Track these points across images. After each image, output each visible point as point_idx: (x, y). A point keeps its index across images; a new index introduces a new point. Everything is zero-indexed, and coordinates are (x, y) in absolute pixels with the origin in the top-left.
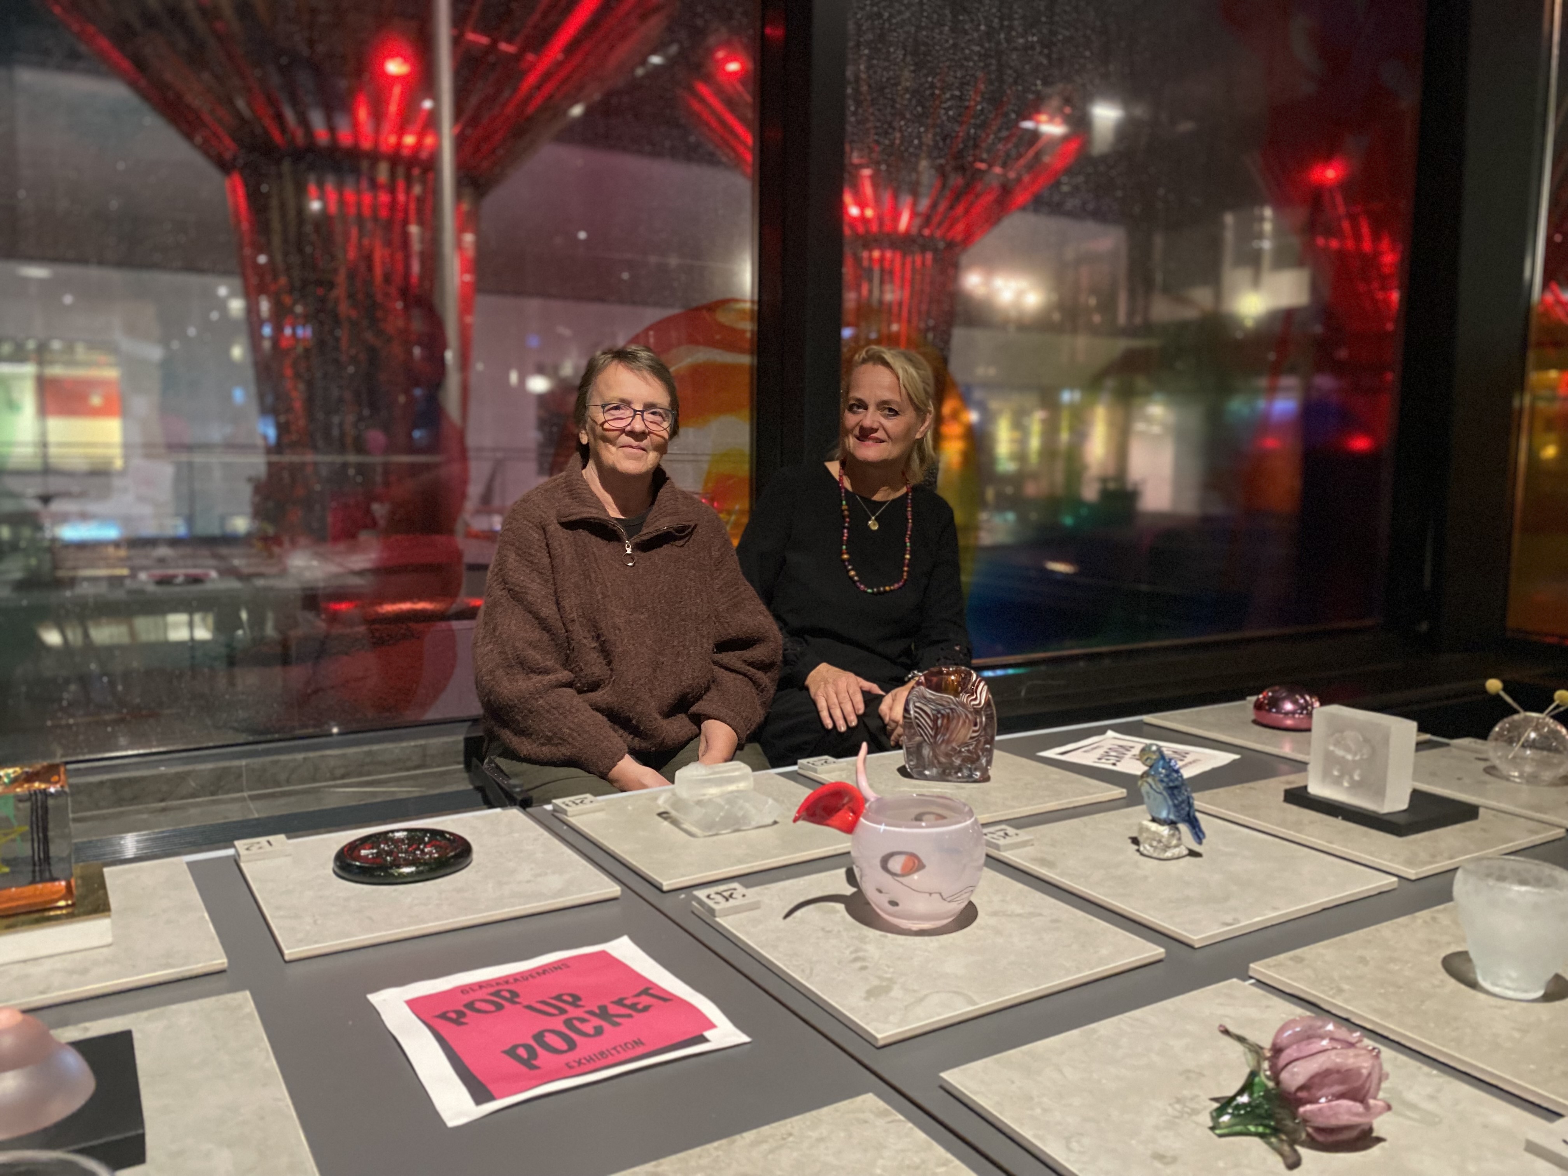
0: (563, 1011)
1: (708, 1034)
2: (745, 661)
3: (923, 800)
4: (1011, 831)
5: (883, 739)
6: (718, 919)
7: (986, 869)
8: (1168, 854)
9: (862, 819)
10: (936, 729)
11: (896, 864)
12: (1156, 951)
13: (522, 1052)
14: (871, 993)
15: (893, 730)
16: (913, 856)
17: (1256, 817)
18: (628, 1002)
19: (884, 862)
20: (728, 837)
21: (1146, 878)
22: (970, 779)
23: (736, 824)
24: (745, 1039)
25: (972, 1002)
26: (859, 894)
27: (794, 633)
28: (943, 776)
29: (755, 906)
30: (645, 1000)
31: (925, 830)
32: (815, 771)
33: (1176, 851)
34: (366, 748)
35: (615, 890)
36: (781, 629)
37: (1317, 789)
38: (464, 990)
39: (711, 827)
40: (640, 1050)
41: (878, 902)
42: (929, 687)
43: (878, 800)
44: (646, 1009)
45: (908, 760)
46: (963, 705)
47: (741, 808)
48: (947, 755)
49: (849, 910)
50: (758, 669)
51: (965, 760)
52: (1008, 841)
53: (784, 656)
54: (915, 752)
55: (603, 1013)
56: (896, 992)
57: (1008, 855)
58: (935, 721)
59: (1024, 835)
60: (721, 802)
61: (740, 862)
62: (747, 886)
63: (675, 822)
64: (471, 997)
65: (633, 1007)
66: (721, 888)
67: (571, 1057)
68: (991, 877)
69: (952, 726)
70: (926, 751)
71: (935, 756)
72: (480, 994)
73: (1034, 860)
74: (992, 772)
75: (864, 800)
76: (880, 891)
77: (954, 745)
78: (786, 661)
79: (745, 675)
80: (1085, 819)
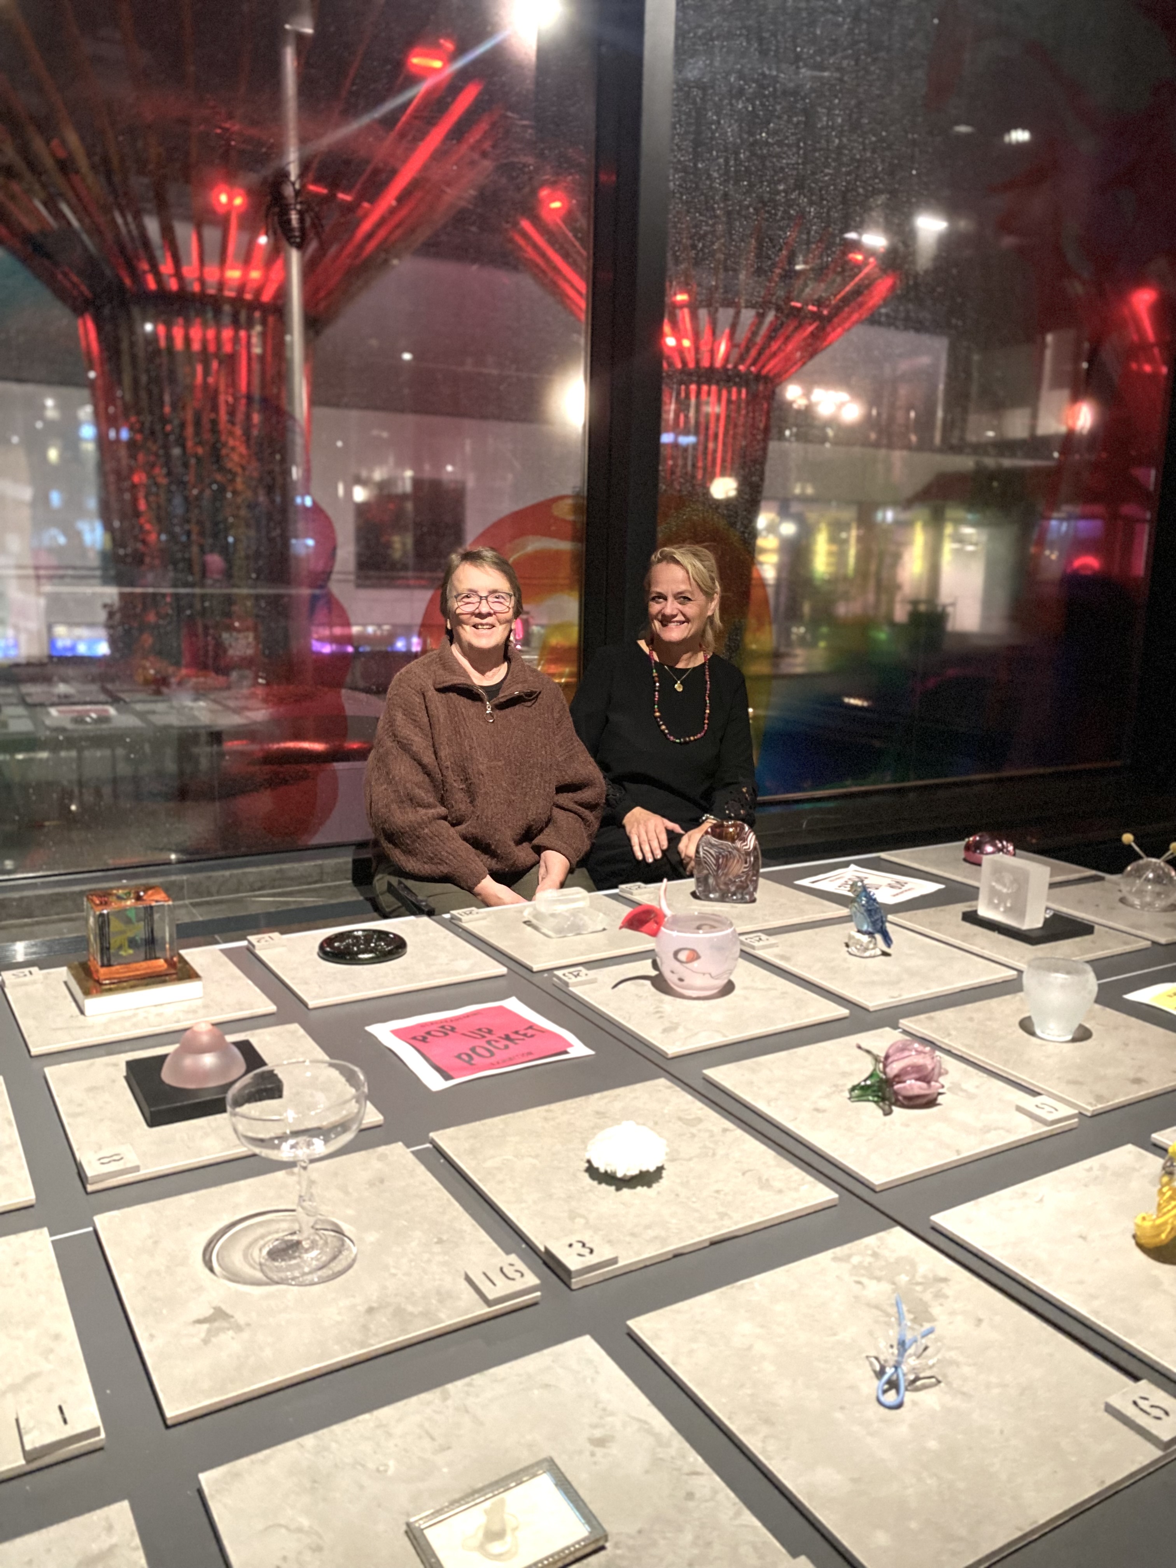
0: (484, 1037)
1: (569, 1050)
2: (576, 802)
3: (703, 917)
4: (763, 937)
5: (681, 869)
6: (571, 989)
7: (740, 960)
8: (867, 954)
9: (663, 929)
10: (718, 866)
11: (683, 956)
12: (844, 1012)
13: (464, 1057)
14: (665, 1031)
15: (688, 864)
16: (693, 951)
17: (937, 931)
18: (522, 1032)
19: (676, 954)
20: (572, 938)
21: (849, 968)
22: (743, 901)
23: (577, 929)
24: (591, 1052)
25: (725, 1036)
26: (660, 976)
27: (616, 780)
28: (723, 899)
29: (593, 981)
30: (530, 1032)
31: (701, 935)
32: (631, 894)
33: (872, 953)
34: (277, 867)
35: (503, 970)
36: (605, 778)
37: (984, 911)
38: (423, 1025)
39: (561, 932)
40: (531, 1057)
41: (672, 979)
42: (714, 836)
43: (674, 917)
44: (532, 1036)
45: (698, 887)
46: (738, 850)
47: (581, 919)
48: (726, 884)
49: (654, 985)
50: (586, 808)
51: (738, 888)
52: (761, 943)
53: (607, 800)
54: (703, 881)
55: (507, 1038)
56: (681, 1030)
57: (761, 953)
58: (717, 859)
59: (773, 940)
60: (567, 914)
61: (582, 954)
62: (589, 969)
63: (536, 928)
64: (427, 1029)
65: (525, 1035)
66: (571, 970)
67: (493, 1060)
68: (744, 965)
69: (729, 864)
70: (711, 881)
71: (717, 885)
72: (435, 1027)
73: (777, 956)
74: (757, 895)
75: (665, 916)
76: (672, 972)
77: (731, 877)
78: (608, 803)
79: (575, 813)
80: (817, 930)
